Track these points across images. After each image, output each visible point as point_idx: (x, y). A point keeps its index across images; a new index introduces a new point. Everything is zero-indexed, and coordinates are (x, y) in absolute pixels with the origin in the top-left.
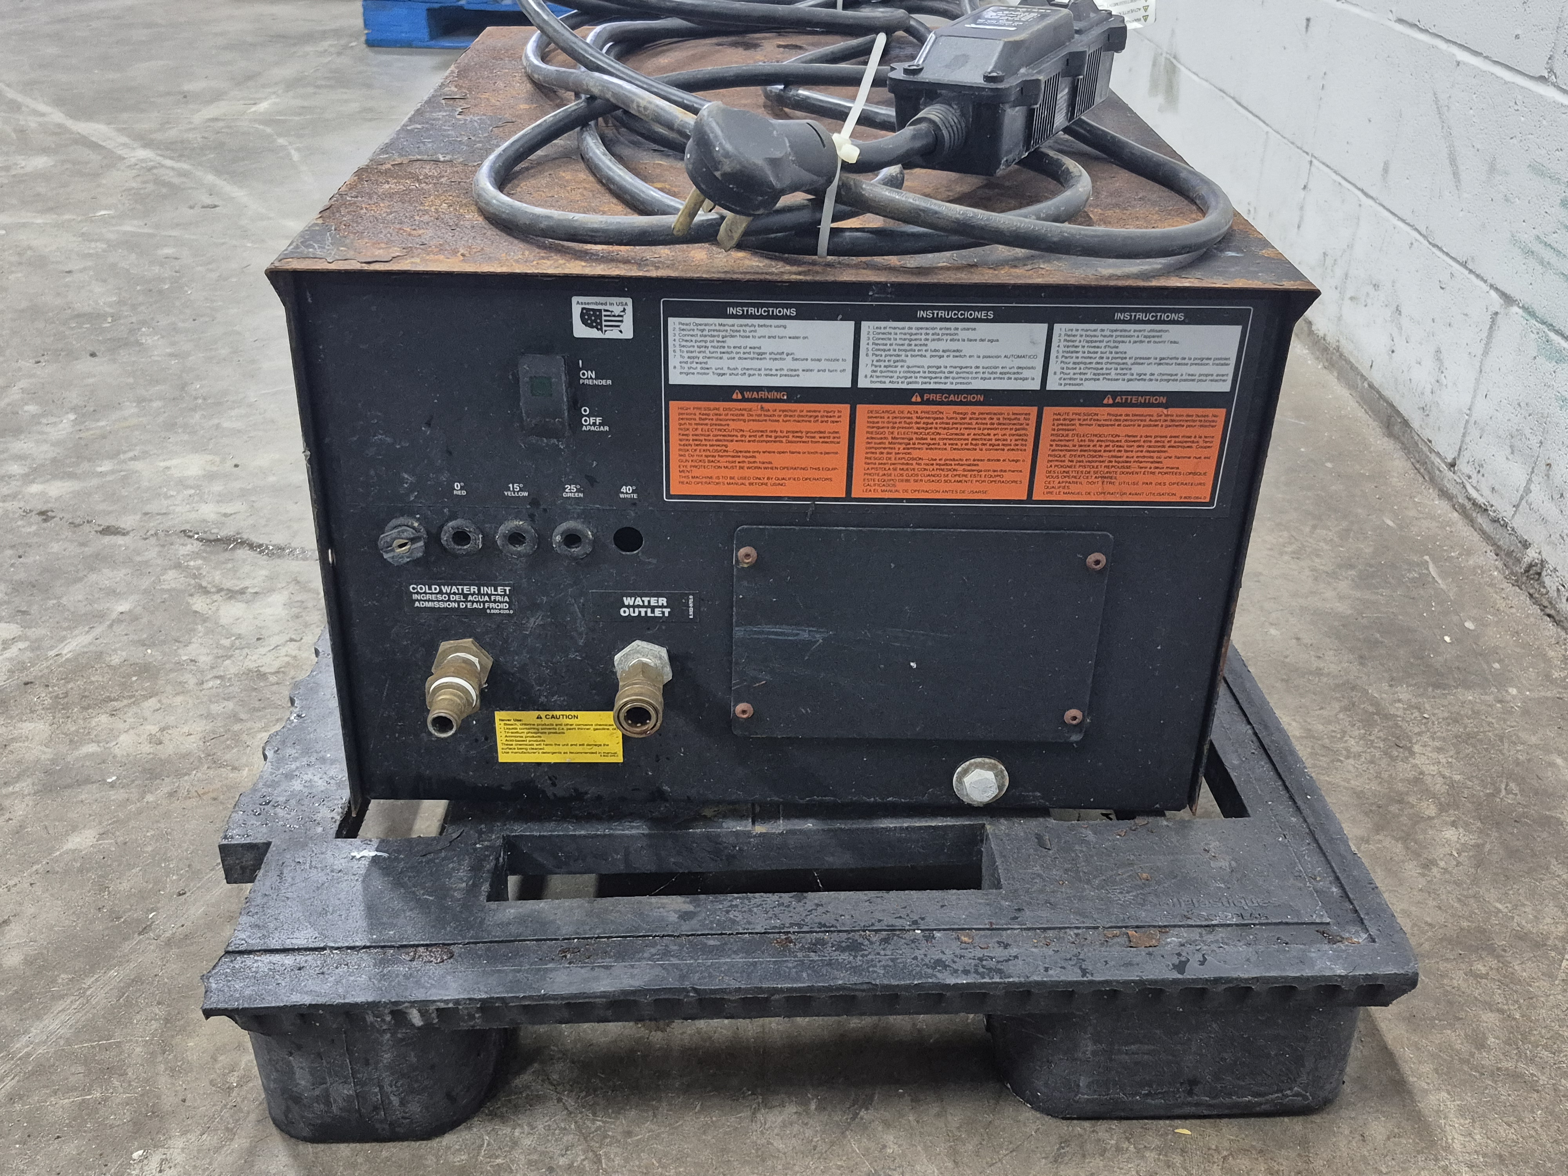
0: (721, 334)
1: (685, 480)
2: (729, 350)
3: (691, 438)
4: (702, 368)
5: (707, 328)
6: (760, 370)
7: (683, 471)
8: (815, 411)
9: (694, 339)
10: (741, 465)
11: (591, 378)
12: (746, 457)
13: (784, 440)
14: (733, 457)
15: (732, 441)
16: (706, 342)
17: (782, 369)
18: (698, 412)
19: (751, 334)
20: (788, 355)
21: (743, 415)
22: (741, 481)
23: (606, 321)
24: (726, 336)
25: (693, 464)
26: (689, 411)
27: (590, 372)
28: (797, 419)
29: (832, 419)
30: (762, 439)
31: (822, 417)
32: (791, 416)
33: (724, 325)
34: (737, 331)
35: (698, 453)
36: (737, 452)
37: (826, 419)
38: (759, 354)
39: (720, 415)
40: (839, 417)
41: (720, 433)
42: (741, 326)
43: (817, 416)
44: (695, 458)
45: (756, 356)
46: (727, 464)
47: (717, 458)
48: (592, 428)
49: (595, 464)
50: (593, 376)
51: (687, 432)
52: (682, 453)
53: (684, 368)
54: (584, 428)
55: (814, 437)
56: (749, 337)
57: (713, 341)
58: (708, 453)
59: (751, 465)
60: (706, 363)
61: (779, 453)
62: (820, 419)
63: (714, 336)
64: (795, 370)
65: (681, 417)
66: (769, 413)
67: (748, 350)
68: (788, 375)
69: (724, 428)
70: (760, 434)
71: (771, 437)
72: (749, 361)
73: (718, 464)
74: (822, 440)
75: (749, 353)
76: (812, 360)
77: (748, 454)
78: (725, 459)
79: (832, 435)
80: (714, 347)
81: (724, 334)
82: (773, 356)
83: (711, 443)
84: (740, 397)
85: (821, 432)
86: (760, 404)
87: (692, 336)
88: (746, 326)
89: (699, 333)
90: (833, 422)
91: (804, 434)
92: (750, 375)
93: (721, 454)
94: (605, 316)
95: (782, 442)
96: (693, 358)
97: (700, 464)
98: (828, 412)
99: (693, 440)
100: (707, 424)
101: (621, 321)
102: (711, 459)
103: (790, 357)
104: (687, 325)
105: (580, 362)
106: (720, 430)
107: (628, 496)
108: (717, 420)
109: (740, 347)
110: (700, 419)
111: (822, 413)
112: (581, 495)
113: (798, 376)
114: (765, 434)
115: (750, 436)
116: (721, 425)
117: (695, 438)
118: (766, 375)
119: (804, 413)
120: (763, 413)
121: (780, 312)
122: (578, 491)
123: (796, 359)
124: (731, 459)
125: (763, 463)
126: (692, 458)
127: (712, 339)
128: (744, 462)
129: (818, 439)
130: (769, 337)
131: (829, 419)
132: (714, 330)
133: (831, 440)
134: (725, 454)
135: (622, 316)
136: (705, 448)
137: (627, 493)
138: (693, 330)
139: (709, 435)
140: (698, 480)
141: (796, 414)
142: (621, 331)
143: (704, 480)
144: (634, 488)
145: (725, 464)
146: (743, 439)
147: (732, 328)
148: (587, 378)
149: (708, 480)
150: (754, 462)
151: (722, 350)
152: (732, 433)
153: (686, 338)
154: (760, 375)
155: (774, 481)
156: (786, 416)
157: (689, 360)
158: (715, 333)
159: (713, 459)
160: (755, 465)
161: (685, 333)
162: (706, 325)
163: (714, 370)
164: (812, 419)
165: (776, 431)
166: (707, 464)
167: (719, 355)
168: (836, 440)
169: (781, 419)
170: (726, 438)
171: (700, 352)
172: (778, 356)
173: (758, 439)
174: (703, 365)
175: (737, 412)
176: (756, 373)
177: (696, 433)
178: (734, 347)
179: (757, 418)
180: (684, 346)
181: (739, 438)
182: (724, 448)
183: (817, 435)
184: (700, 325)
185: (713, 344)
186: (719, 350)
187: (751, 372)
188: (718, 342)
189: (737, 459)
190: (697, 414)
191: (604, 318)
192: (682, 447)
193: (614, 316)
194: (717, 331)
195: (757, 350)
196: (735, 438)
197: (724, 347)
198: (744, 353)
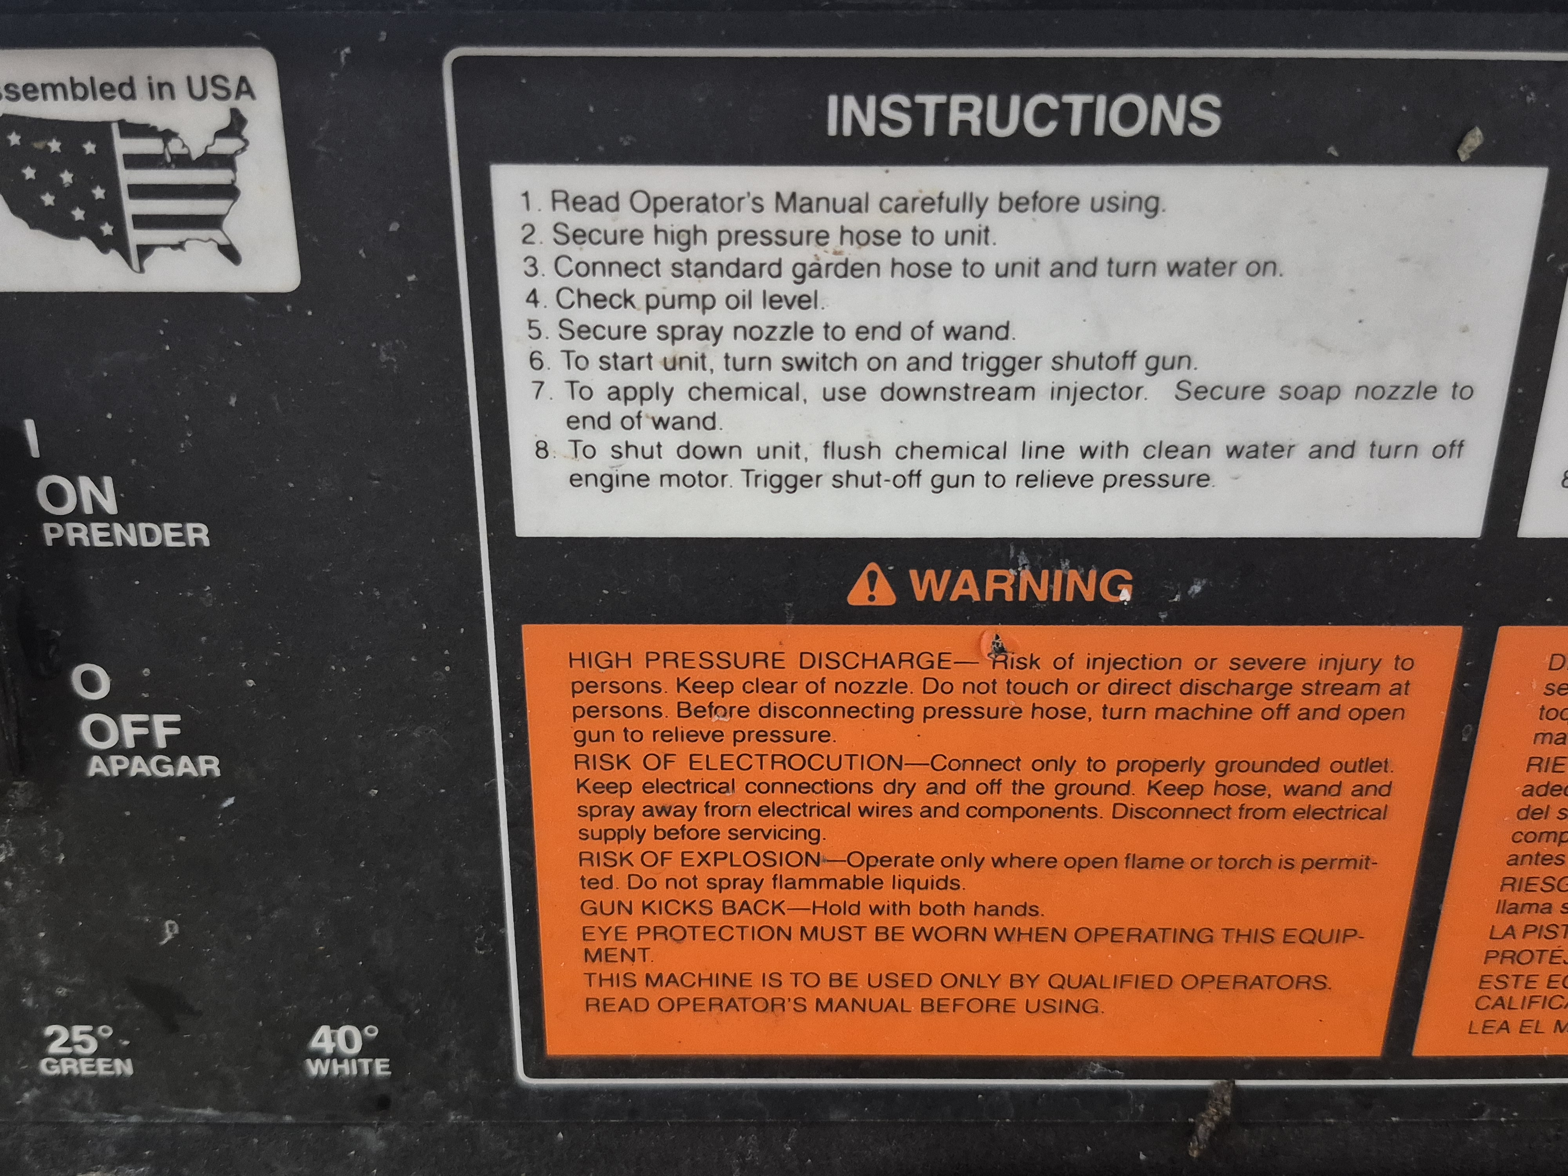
0: (791, 255)
1: (618, 994)
2: (834, 349)
3: (637, 799)
4: (688, 451)
5: (712, 222)
6: (995, 453)
7: (602, 955)
8: (1274, 664)
9: (638, 287)
10: (888, 921)
11: (99, 514)
12: (913, 885)
13: (1104, 803)
14: (846, 885)
15: (842, 812)
16: (705, 303)
17: (1115, 449)
18: (668, 676)
19: (955, 255)
20: (1155, 365)
21: (900, 687)
22: (885, 994)
23: (139, 191)
24: (817, 271)
25: (650, 920)
26: (621, 674)
27: (86, 484)
28: (1175, 700)
29: (1364, 701)
30: (991, 800)
31: (1308, 689)
32: (1143, 689)
33: (809, 206)
34: (880, 238)
35: (673, 868)
36: (867, 862)
37: (1328, 701)
38: (996, 365)
39: (784, 688)
40: (1398, 690)
41: (781, 774)
42: (903, 206)
43: (1284, 689)
44: (661, 894)
45: (979, 378)
46: (822, 920)
47: (769, 892)
48: (138, 766)
49: (170, 930)
50: (110, 506)
51: (617, 775)
52: (601, 872)
53: (590, 453)
54: (95, 767)
55: (1259, 790)
56: (943, 270)
57: (745, 301)
58: (723, 870)
59: (930, 922)
60: (709, 422)
61: (1078, 864)
62: (1297, 701)
63: (751, 271)
64: (1190, 452)
65: (585, 700)
66: (1031, 676)
67: (937, 346)
68: (1149, 481)
69: (808, 749)
70: (987, 776)
71: (1037, 789)
72: (938, 406)
73: (775, 920)
74: (1302, 802)
75: (944, 363)
76: (1286, 393)
77: (920, 873)
78: (806, 896)
79: (1350, 781)
80: (748, 333)
81: (807, 254)
82: (1073, 377)
83: (738, 822)
84: (885, 595)
85: (1294, 766)
86: (986, 633)
87: (629, 269)
88: (928, 204)
89: (669, 253)
90: (1364, 716)
91: (1208, 778)
92: (941, 484)
93: (786, 872)
94: (135, 161)
95: (1093, 813)
96: (641, 394)
97: (687, 920)
98: (1342, 665)
99: (649, 811)
100: (717, 735)
101: (230, 192)
102: (738, 895)
103: (1167, 379)
104: (599, 205)
105: (30, 426)
106: (786, 762)
107: (348, 1069)
108: (769, 711)
109: (893, 333)
110: (683, 710)
111: (1311, 674)
112: (124, 1067)
113: (1203, 480)
114: (1007, 777)
115: (933, 789)
116: (788, 737)
117: (658, 799)
118: (1030, 481)
119: (1220, 674)
120: (1001, 674)
121: (1129, 114)
122: (106, 1050)
123: (1201, 393)
124: (836, 896)
125: (995, 911)
126: (644, 896)
127: (740, 285)
128: (898, 908)
129: (1279, 799)
130: (1059, 270)
131: (1348, 702)
132: (750, 237)
133: (1347, 800)
134: (810, 871)
135: (227, 162)
136: (706, 845)
137: (336, 1056)
138: (635, 236)
139: (725, 788)
140: (674, 992)
141: (1177, 676)
142: (230, 252)
143: (707, 992)
144: (372, 1031)
145: (810, 921)
146: (899, 799)
147: (853, 222)
148: (78, 515)
149: (725, 992)
150: (951, 908)
151: (797, 349)
152: (845, 776)
153: (595, 285)
154: (993, 481)
155: (1042, 991)
156: (1120, 687)
157: (618, 409)
158: (758, 254)
159: (750, 896)
160: (952, 922)
161: (589, 253)
162: (704, 206)
163: (750, 460)
164: (1257, 703)
165: (1065, 765)
166: (717, 919)
167: (778, 378)
168: (1372, 801)
169: (1093, 703)
170: (810, 799)
171: (673, 364)
172: (1099, 378)
173: (970, 799)
174: (696, 436)
175: (870, 673)
176: (978, 468)
177: (664, 776)
178: (862, 333)
179: (971, 700)
180: (584, 332)
181: (878, 798)
182: (802, 845)
183: (1275, 782)
184: (674, 204)
185: (744, 317)
186: (777, 350)
187: (951, 466)
188: (773, 301)
189: (868, 897)
190: (668, 684)
191: (127, 177)
192: (597, 847)
193: (183, 161)
194: (767, 238)
195: (985, 347)
196: (857, 800)
197: (805, 333)
198: (915, 364)
